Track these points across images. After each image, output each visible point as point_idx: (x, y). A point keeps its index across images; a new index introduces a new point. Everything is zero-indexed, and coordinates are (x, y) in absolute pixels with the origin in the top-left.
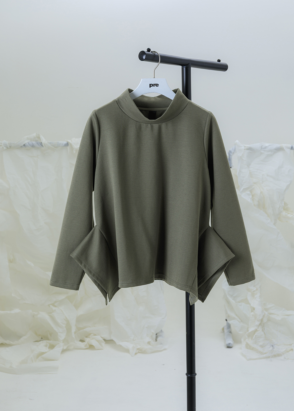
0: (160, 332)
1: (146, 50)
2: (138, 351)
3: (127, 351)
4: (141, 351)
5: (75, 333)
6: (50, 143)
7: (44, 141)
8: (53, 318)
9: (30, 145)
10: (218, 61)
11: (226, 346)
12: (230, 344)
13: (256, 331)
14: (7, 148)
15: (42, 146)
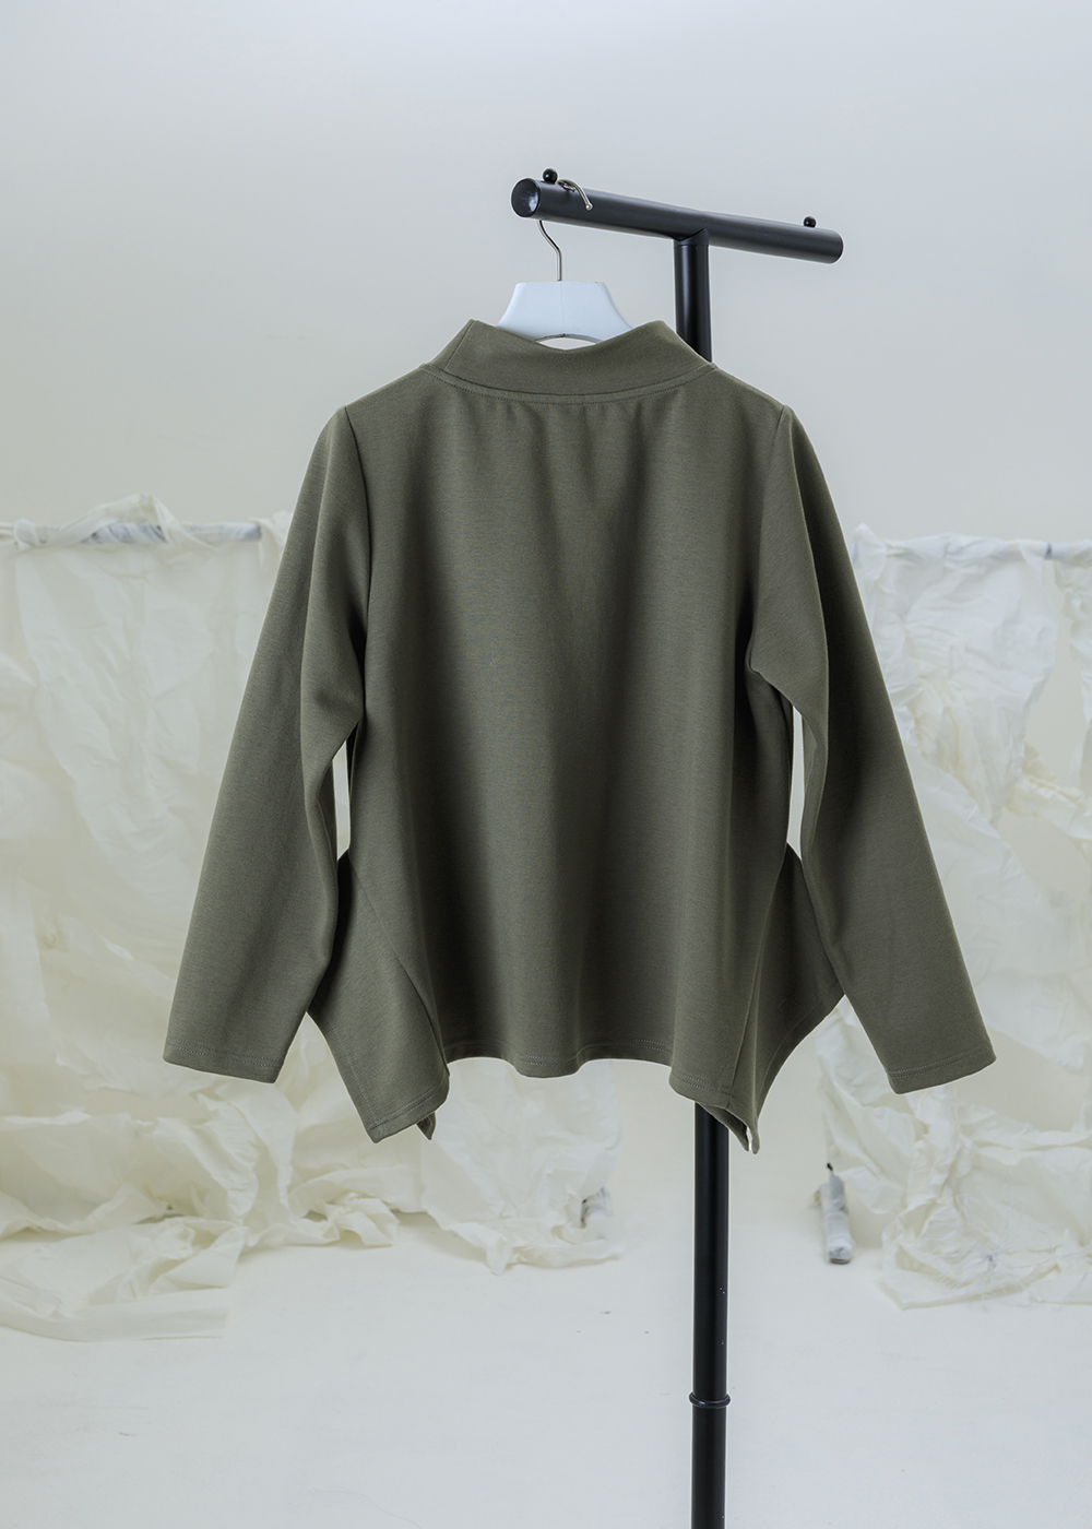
0: (598, 1194)
1: (538, 178)
2: (517, 1256)
3: (479, 1254)
4: (528, 1258)
5: (290, 1189)
6: (192, 529)
7: (168, 520)
8: (208, 1141)
9: (117, 537)
10: (805, 224)
11: (828, 1258)
12: (842, 1252)
13: (932, 1205)
14: (32, 545)
15: (162, 538)
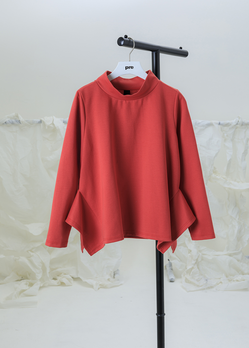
0: (117, 270)
2: (100, 286)
3: (92, 286)
4: (103, 286)
5: (49, 273)
6: (27, 121)
7: (21, 119)
8: (31, 262)
9: (10, 123)
11: (169, 281)
12: (173, 279)
13: (193, 268)
15: (20, 123)
